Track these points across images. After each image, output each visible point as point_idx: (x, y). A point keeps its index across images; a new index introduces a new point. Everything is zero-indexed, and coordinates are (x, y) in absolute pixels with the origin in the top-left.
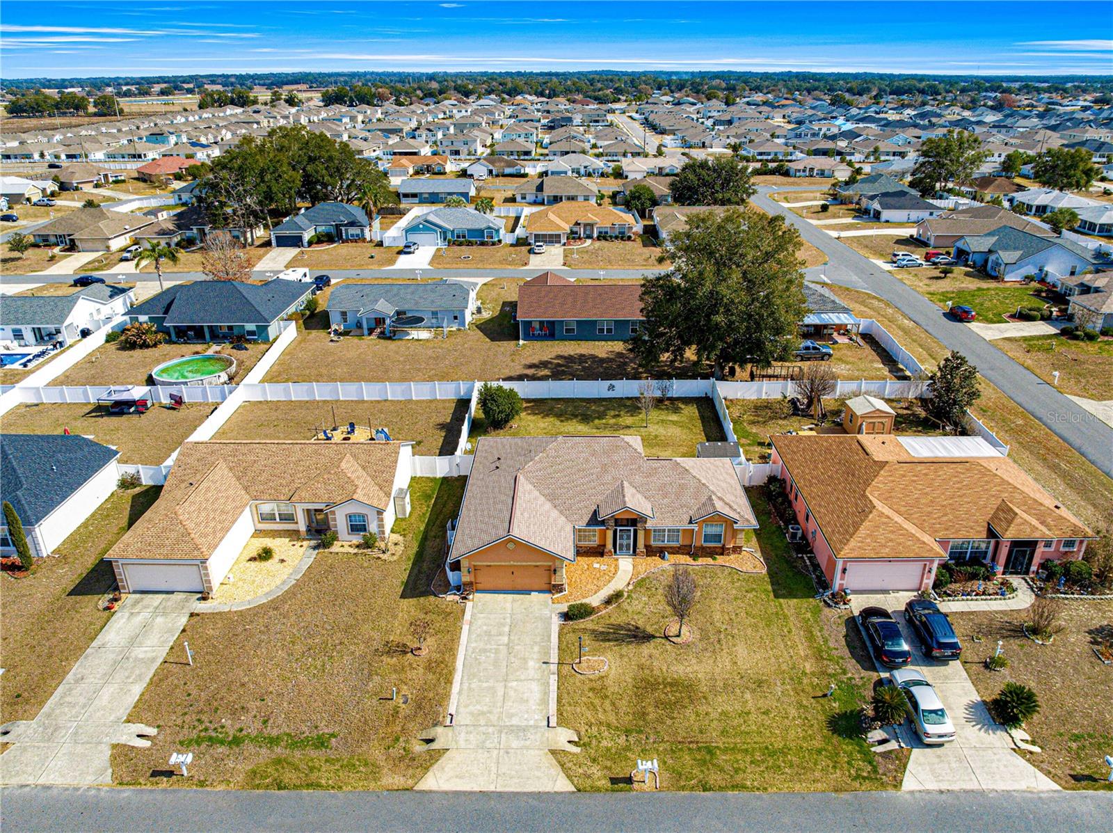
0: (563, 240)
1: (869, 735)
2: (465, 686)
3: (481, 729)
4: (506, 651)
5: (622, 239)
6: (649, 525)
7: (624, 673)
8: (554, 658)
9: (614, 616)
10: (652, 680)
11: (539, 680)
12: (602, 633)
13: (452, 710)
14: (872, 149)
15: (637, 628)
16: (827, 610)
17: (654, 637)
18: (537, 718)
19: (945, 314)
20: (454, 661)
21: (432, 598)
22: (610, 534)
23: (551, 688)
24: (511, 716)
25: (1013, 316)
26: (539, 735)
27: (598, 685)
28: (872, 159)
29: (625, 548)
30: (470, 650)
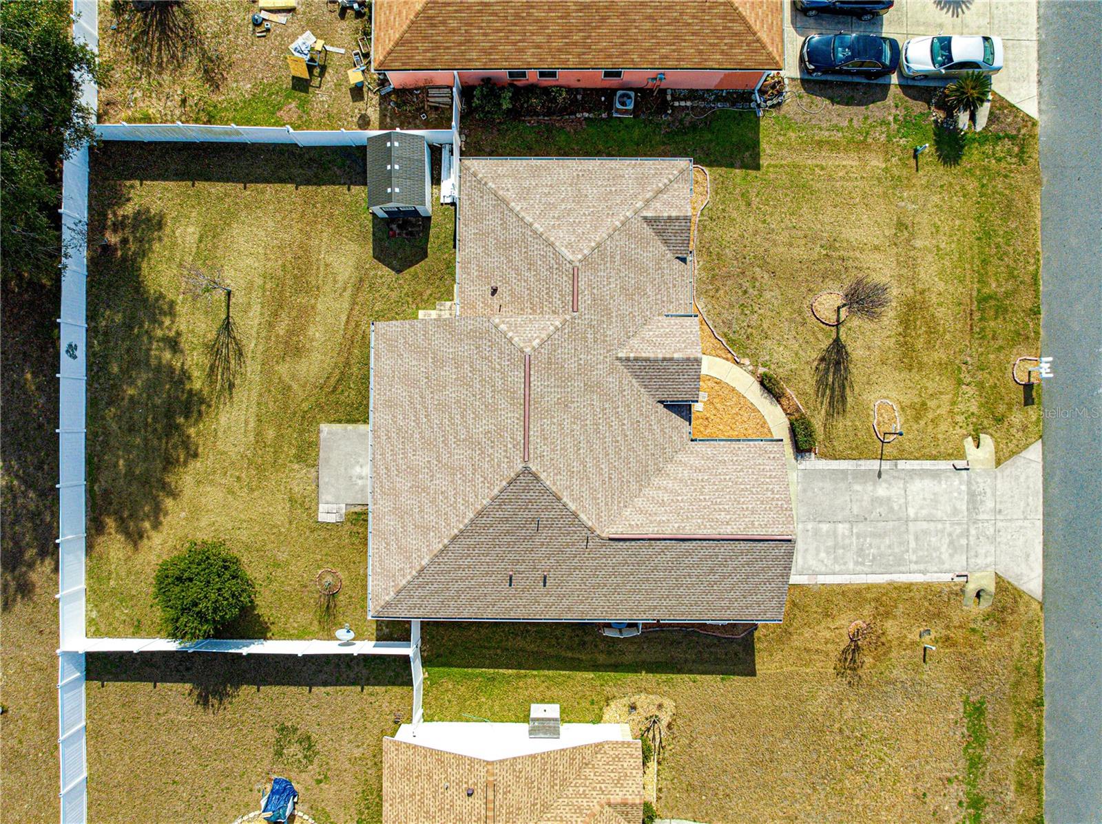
1: (961, 126)
2: (914, 567)
3: (972, 543)
4: (861, 525)
7: (894, 382)
8: (874, 465)
9: (802, 388)
10: (901, 349)
11: (906, 482)
13: (947, 577)
15: (823, 359)
17: (837, 341)
18: (958, 483)
20: (878, 586)
23: (916, 467)
24: (955, 511)
26: (979, 480)
27: (912, 413)
30: (859, 568)
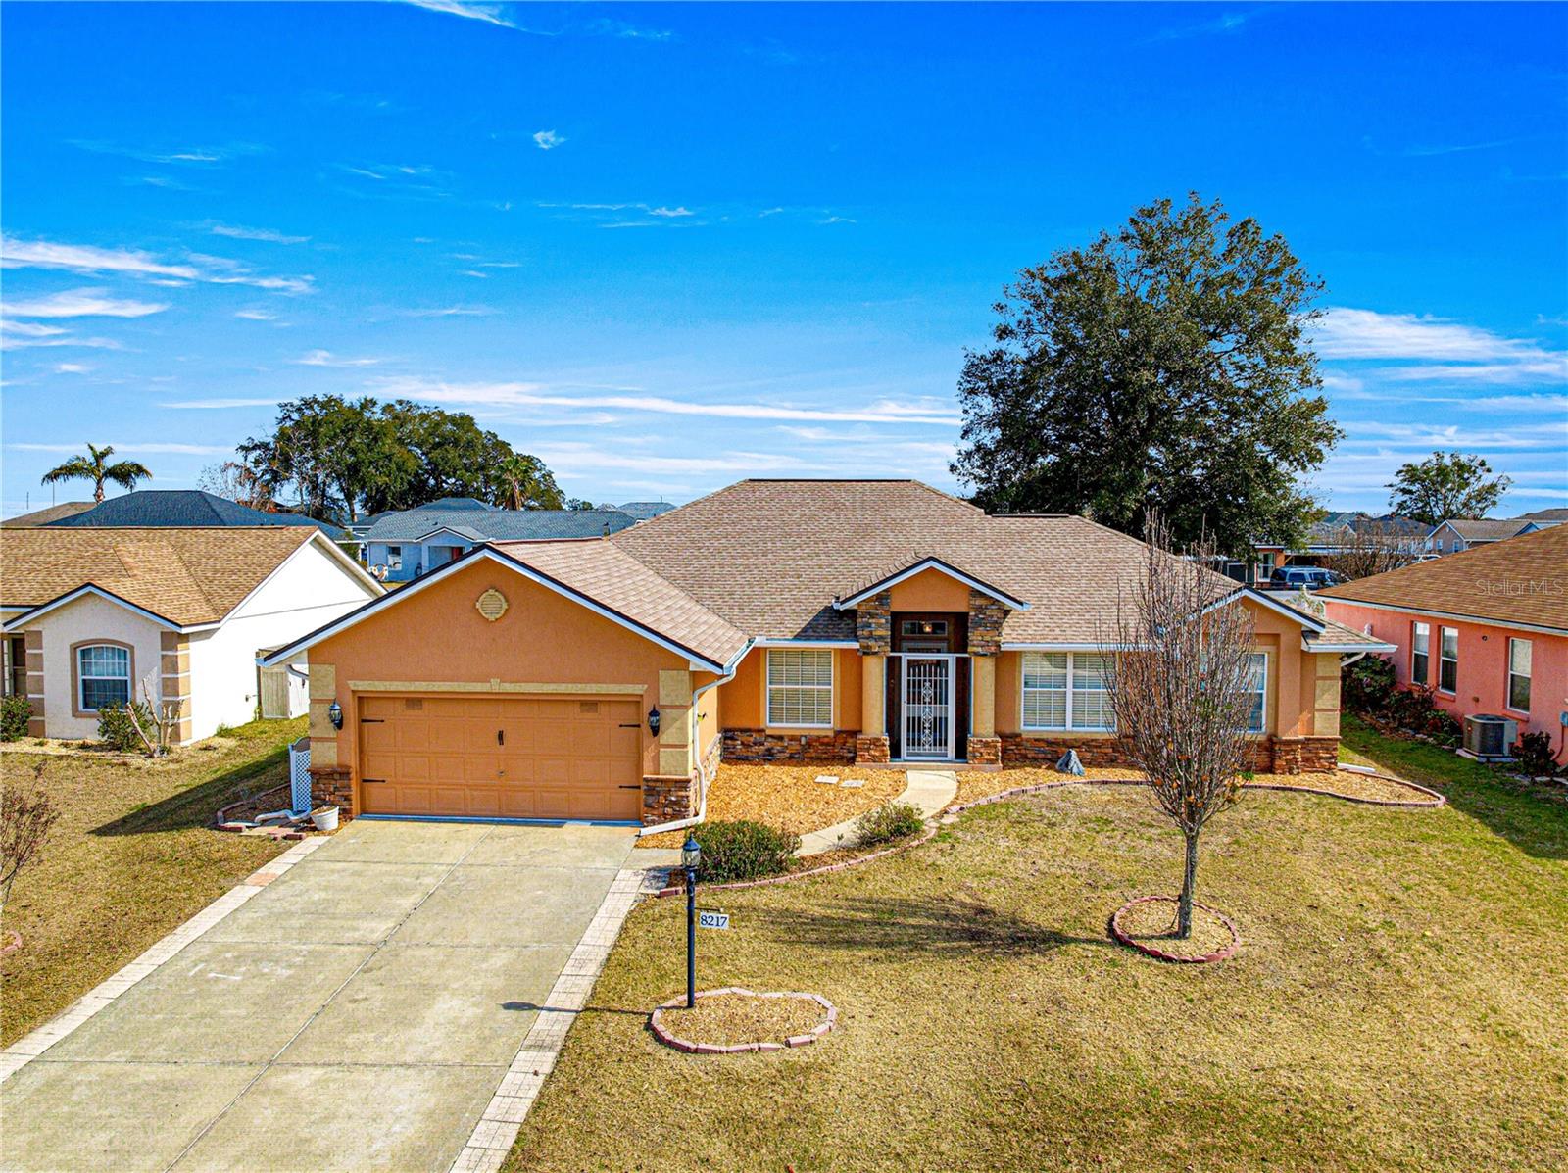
6: (1010, 638)
7: (917, 1061)
8: (572, 989)
10: (1078, 1093)
12: (826, 921)
15: (981, 910)
17: (1061, 939)
22: (875, 672)
29: (927, 737)
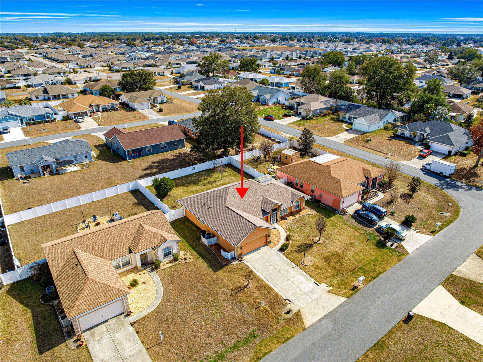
0: (89, 114)
1: (387, 245)
2: (279, 288)
3: (301, 298)
4: (277, 270)
5: (114, 110)
6: (282, 208)
7: (318, 259)
8: (294, 265)
9: (294, 243)
10: (326, 257)
11: (298, 274)
12: (298, 250)
13: (285, 298)
14: (168, 63)
15: (305, 244)
16: (343, 216)
17: (312, 244)
18: (312, 285)
19: (264, 119)
21: (227, 267)
23: (304, 274)
25: (283, 116)
26: (319, 290)
27: (315, 266)
28: (169, 67)
29: (274, 221)
30: (265, 276)
